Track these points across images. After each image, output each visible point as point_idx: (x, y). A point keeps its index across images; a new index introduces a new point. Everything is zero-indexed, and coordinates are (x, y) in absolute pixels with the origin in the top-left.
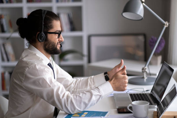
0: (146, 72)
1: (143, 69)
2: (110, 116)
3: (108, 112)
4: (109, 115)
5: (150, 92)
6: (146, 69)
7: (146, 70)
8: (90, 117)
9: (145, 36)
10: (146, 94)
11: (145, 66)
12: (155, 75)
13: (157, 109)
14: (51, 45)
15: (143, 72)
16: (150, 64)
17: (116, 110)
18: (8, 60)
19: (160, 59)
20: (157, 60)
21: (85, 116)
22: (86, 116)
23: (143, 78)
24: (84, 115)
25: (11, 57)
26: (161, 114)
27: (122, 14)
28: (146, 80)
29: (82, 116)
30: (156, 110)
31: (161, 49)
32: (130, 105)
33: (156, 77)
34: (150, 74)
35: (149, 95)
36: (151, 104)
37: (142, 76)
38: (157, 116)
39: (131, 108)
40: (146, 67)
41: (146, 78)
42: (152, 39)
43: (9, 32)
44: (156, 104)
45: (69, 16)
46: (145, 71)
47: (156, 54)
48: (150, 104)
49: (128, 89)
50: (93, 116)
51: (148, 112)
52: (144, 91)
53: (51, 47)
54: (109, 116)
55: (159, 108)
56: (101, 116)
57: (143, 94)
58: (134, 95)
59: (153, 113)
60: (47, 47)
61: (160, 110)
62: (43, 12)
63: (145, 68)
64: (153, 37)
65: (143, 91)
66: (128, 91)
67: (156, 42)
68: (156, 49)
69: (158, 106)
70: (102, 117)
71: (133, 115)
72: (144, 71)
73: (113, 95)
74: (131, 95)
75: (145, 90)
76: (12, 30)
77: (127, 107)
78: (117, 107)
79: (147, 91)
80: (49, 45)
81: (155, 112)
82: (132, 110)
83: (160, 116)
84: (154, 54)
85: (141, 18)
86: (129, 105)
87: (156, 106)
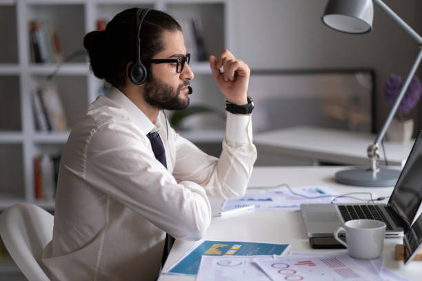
0: (378, 156)
1: (370, 150)
2: (293, 254)
3: (287, 245)
4: (291, 252)
5: (386, 202)
6: (377, 149)
7: (377, 152)
8: (245, 255)
9: (373, 74)
10: (376, 206)
11: (375, 143)
12: (399, 164)
13: (404, 240)
14: (160, 91)
15: (370, 156)
16: (387, 139)
17: (308, 240)
18: (50, 128)
19: (409, 127)
20: (402, 130)
21: (235, 254)
22: (237, 253)
23: (371, 170)
24: (233, 252)
25: (57, 120)
26: (413, 251)
27: (322, 19)
28: (378, 174)
29: (228, 252)
30: (401, 242)
31: (411, 104)
32: (341, 229)
33: (401, 168)
34: (387, 163)
35: (385, 207)
36: (389, 228)
37: (367, 167)
38: (405, 255)
39: (342, 236)
40: (377, 145)
41: (376, 171)
42: (392, 80)
43: (54, 62)
44: (401, 228)
45: (193, 24)
46: (375, 154)
47: (400, 117)
48: (387, 229)
49: (334, 196)
50: (252, 254)
51: (382, 246)
52: (372, 200)
53: (161, 96)
54: (290, 255)
55: (408, 238)
56: (272, 254)
57: (371, 207)
58: (350, 207)
59: (394, 249)
60: (151, 95)
61: (410, 243)
62: (138, 13)
63: (374, 147)
64: (393, 76)
65: (370, 199)
66: (334, 200)
67: (401, 86)
68: (402, 103)
69: (405, 233)
70: (274, 256)
71: (347, 254)
72: (372, 153)
73: (299, 209)
74: (342, 208)
75: (375, 197)
76: (59, 58)
77: (333, 234)
78: (310, 235)
79: (379, 199)
80: (157, 91)
81: (398, 246)
82: (344, 240)
83: (410, 255)
84: (397, 116)
85: (366, 29)
86: (337, 230)
87: (402, 234)
